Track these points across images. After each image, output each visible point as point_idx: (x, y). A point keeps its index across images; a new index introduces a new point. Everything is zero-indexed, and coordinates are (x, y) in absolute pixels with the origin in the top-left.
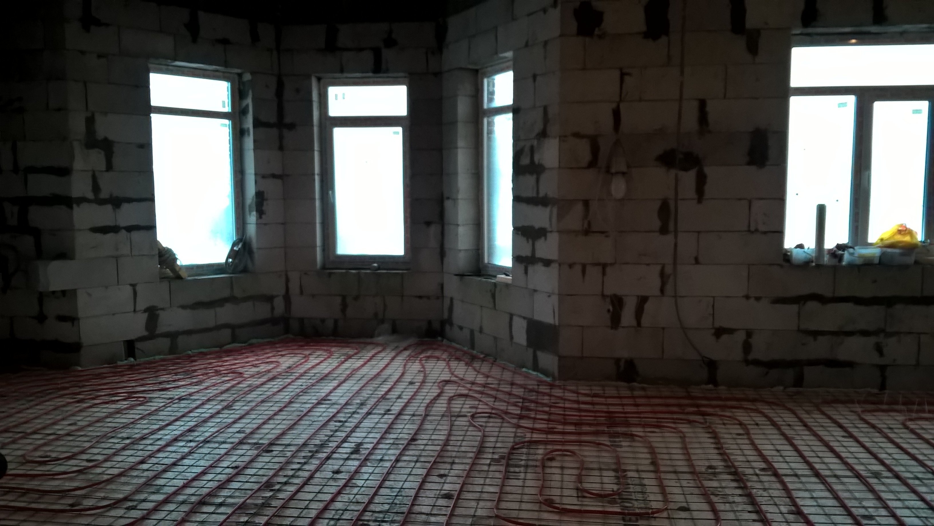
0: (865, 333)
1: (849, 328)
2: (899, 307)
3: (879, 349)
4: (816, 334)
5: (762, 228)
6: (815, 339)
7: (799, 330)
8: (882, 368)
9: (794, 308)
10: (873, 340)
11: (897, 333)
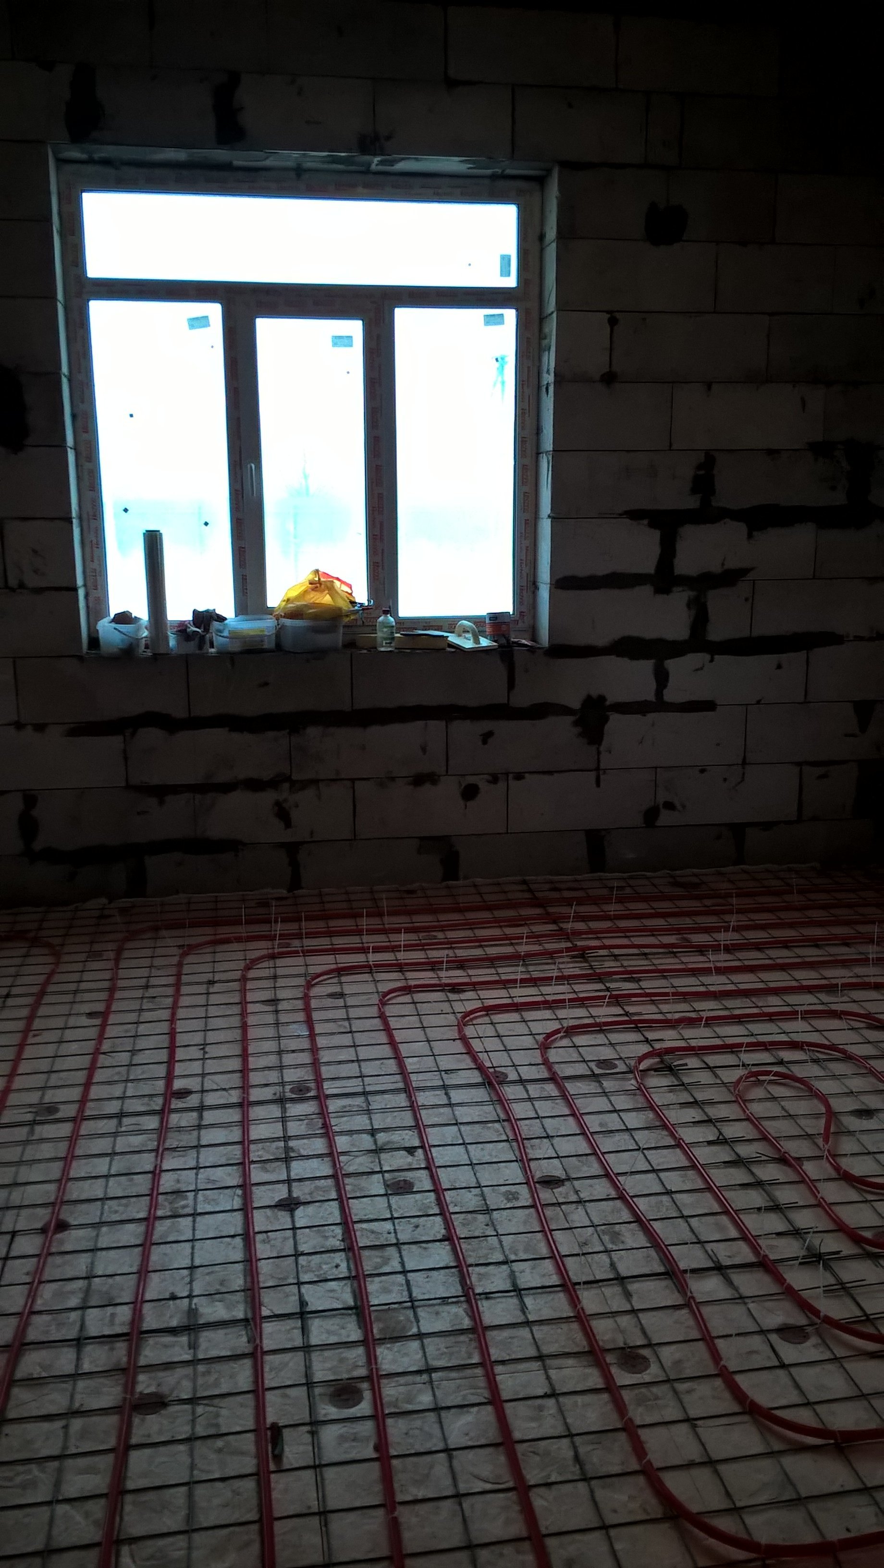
0: (254, 785)
1: (222, 777)
2: (312, 732)
3: (283, 814)
4: (161, 792)
5: (33, 581)
6: (161, 802)
7: (128, 787)
8: (292, 849)
9: (115, 742)
10: (268, 798)
11: (315, 782)
